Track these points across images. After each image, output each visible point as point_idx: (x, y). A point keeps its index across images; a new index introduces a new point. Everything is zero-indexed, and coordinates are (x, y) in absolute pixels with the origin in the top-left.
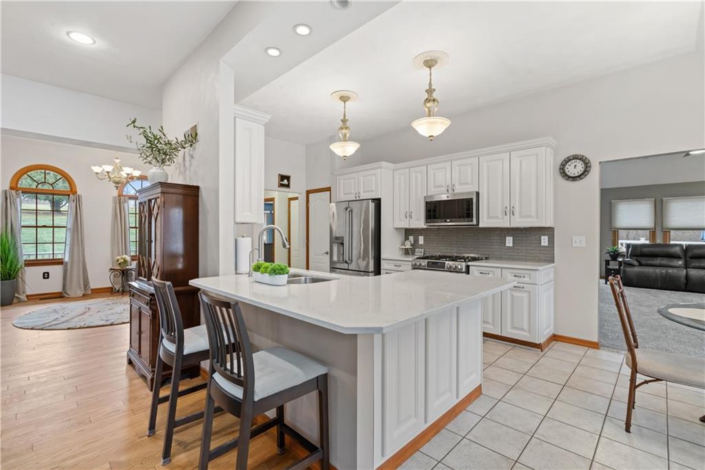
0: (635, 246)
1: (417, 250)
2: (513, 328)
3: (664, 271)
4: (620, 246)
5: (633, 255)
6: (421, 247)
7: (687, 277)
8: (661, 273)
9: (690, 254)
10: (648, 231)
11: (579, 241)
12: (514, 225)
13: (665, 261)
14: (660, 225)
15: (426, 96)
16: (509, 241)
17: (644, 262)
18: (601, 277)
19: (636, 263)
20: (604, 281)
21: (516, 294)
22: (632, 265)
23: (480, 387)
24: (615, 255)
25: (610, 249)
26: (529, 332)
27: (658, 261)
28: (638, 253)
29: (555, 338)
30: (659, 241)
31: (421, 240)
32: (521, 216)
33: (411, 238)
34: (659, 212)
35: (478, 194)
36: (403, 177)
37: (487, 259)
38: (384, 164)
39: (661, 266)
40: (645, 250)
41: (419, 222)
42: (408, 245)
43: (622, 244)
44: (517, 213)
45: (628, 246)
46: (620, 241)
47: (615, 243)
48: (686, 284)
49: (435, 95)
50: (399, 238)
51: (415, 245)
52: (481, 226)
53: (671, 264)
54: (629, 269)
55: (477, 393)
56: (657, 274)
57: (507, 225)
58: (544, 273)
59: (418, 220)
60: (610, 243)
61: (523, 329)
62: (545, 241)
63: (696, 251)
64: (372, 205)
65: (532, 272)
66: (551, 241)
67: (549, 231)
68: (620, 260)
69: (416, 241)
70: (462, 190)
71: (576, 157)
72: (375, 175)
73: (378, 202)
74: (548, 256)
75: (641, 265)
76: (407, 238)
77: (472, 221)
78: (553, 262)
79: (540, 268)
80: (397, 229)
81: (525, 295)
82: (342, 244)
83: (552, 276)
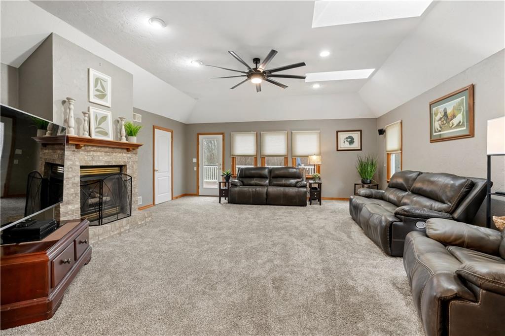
3: (254, 190)
7: (267, 193)
8: (253, 191)
9: (272, 175)
14: (259, 154)
24: (227, 177)
28: (244, 175)
30: (259, 165)
34: (259, 143)
39: (255, 185)
45: (239, 169)
48: (267, 199)
53: (262, 183)
56: (249, 192)
63: (277, 172)
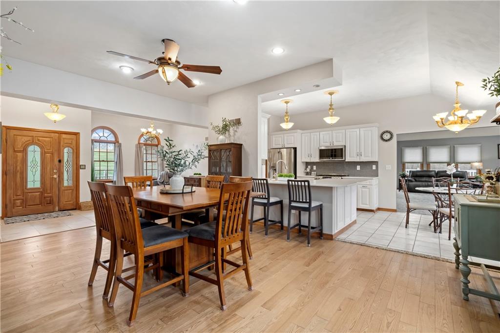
0: (413, 172)
1: (313, 173)
2: (362, 204)
4: (406, 172)
5: (412, 176)
6: (314, 171)
9: (439, 175)
10: (419, 164)
11: (389, 167)
12: (361, 161)
13: (427, 179)
14: (425, 161)
15: (329, 107)
16: (358, 168)
17: (417, 180)
18: (397, 189)
19: (414, 180)
20: (398, 190)
21: (363, 189)
22: (411, 181)
23: (356, 220)
24: (404, 176)
25: (401, 173)
26: (369, 205)
27: (424, 179)
28: (415, 175)
29: (379, 209)
30: (425, 169)
31: (315, 168)
32: (365, 157)
33: (309, 167)
34: (425, 154)
35: (345, 146)
36: (307, 137)
37: (348, 176)
38: (299, 131)
39: (426, 181)
40: (418, 173)
41: (316, 159)
42: (308, 170)
43: (407, 171)
44: (363, 155)
45: (410, 171)
46: (406, 170)
47: (404, 169)
49: (333, 107)
50: (303, 167)
51: (312, 169)
52: (346, 161)
54: (410, 183)
55: (355, 222)
57: (358, 160)
58: (374, 181)
59: (315, 158)
60: (401, 170)
61: (367, 204)
62: (374, 167)
63: (441, 174)
64: (293, 150)
65: (370, 180)
66: (377, 167)
67: (376, 163)
68: (406, 179)
69: (312, 168)
70: (337, 144)
71: (387, 132)
72: (293, 136)
73: (295, 149)
74: (376, 174)
75: (416, 181)
76: (307, 167)
77: (342, 158)
78: (378, 176)
79: (374, 178)
80: (303, 162)
81: (367, 190)
82: (275, 170)
83: (377, 182)
